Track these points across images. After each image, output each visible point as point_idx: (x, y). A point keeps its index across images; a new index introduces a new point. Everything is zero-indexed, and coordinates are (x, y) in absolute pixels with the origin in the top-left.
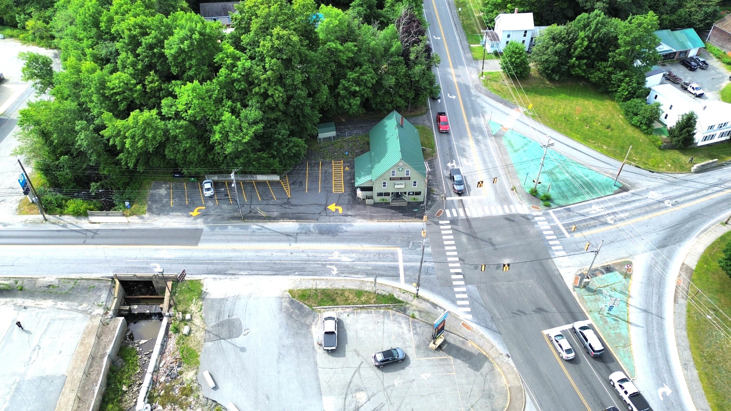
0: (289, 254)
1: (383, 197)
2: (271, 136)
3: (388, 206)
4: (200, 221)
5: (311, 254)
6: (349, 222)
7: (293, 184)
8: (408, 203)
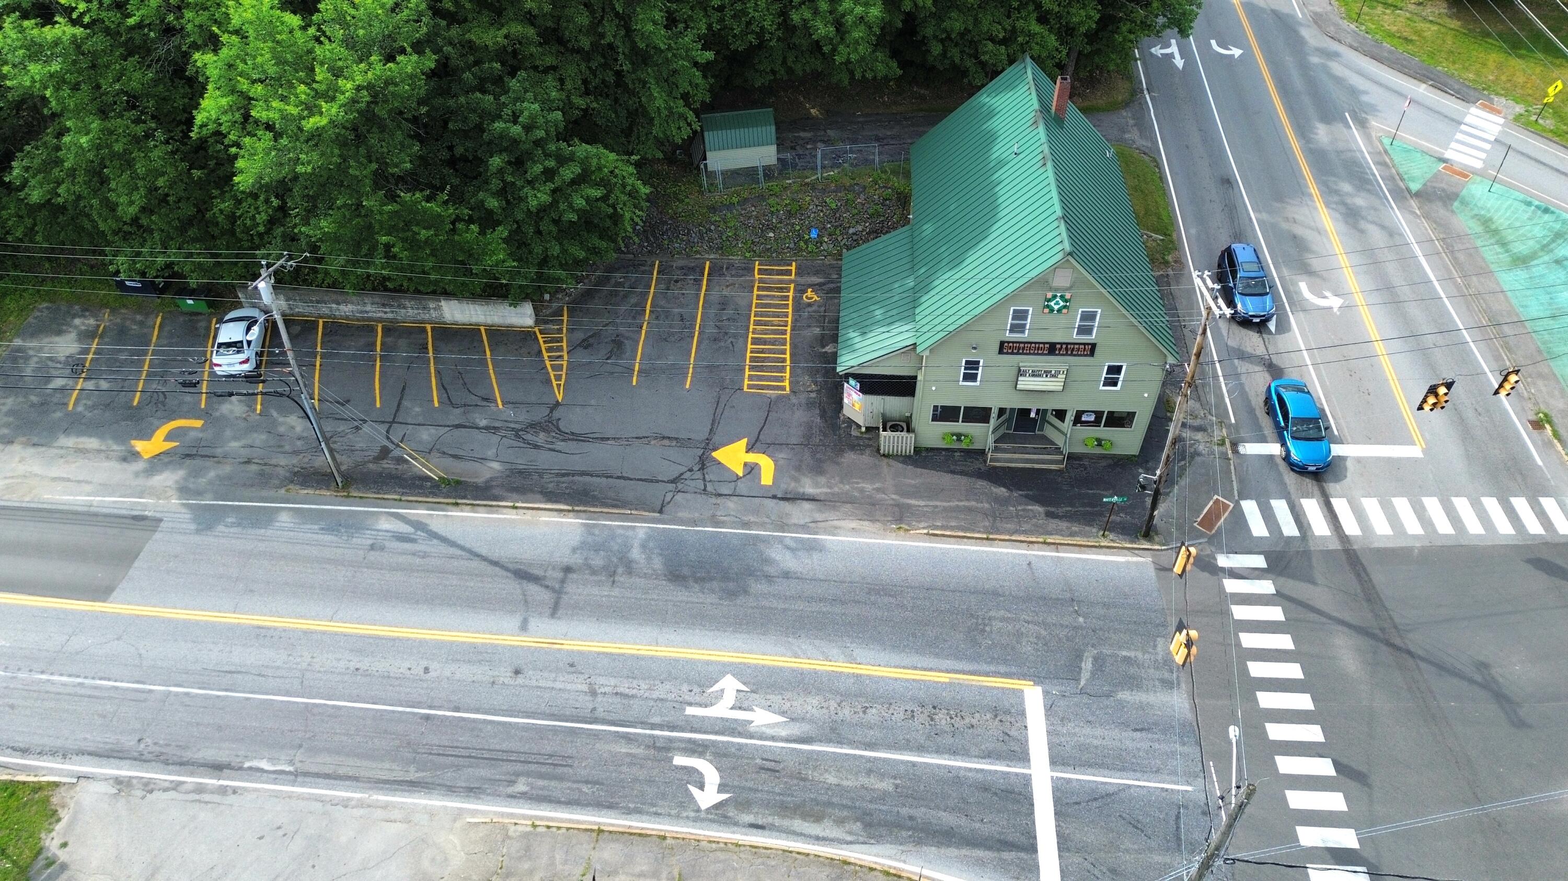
0: (504, 675)
1: (960, 426)
2: (480, 128)
3: (978, 465)
4: (168, 479)
5: (606, 683)
6: (804, 528)
7: (585, 344)
8: (1071, 457)
